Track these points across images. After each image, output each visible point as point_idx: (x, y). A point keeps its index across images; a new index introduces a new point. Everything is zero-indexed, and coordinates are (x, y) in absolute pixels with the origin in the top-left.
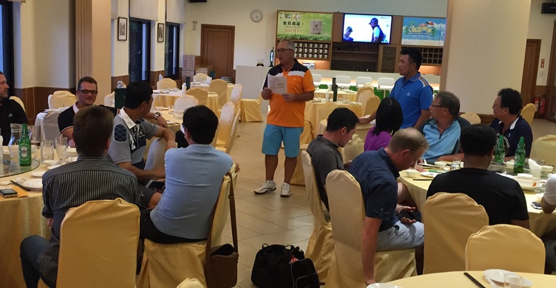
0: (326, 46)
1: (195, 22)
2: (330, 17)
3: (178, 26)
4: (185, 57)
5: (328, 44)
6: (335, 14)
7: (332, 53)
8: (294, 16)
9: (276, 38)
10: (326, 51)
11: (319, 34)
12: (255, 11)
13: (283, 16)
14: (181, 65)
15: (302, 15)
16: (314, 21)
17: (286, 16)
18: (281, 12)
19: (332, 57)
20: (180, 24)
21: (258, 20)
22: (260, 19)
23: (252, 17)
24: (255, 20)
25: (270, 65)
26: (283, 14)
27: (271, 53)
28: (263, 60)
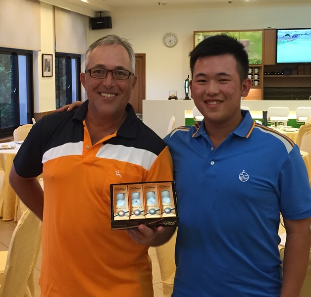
0: (256, 71)
2: (259, 34)
3: (78, 58)
5: (258, 68)
6: (265, 31)
7: (264, 78)
10: (256, 77)
18: (199, 33)
19: (264, 84)
20: (80, 55)
21: (172, 45)
22: (174, 43)
23: (165, 42)
24: (169, 45)
25: (186, 97)
26: (200, 35)
27: (185, 82)
28: (177, 91)
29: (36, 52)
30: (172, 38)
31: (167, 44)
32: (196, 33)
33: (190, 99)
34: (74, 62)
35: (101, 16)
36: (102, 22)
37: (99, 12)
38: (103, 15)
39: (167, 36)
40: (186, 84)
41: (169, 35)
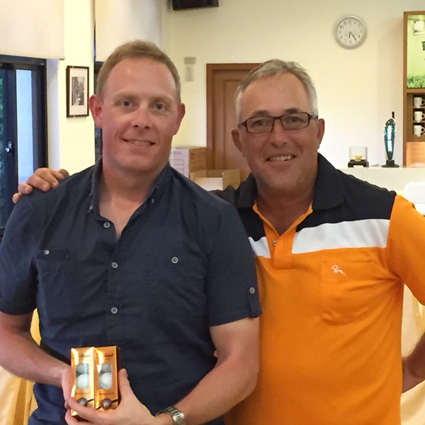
1: (190, 61)
9: (406, 87)
12: (347, 19)
13: (421, 25)
18: (414, 17)
21: (354, 43)
22: (358, 39)
23: (339, 36)
24: (348, 43)
25: (387, 161)
26: (418, 20)
27: (386, 128)
28: (366, 149)
29: (55, 63)
30: (354, 28)
31: (343, 41)
32: (409, 17)
33: (398, 166)
39: (342, 24)
40: (386, 131)
41: (347, 21)
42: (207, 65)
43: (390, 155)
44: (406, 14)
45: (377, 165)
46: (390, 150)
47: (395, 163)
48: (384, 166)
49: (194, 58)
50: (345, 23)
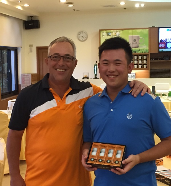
0: (145, 57)
1: (31, 46)
2: (146, 31)
3: (16, 50)
4: (23, 75)
5: (146, 55)
6: (150, 29)
7: (151, 62)
8: (114, 33)
10: (145, 62)
11: (138, 47)
13: (105, 34)
14: (20, 83)
15: (121, 32)
16: (132, 37)
17: (108, 34)
19: (150, 67)
20: (17, 48)
21: (84, 40)
22: (85, 39)
23: (79, 37)
24: (82, 40)
25: (95, 77)
26: (104, 32)
27: (94, 66)
28: (88, 73)
30: (84, 35)
31: (80, 39)
32: (101, 31)
33: (98, 79)
34: (12, 53)
35: (32, 19)
36: (32, 24)
37: (30, 17)
38: (34, 19)
39: (80, 33)
40: (94, 67)
41: (81, 32)
42: (37, 47)
43: (96, 75)
44: (100, 30)
45: (92, 78)
46: (96, 73)
47: (98, 78)
48: (94, 79)
49: (33, 45)
50: (81, 33)
